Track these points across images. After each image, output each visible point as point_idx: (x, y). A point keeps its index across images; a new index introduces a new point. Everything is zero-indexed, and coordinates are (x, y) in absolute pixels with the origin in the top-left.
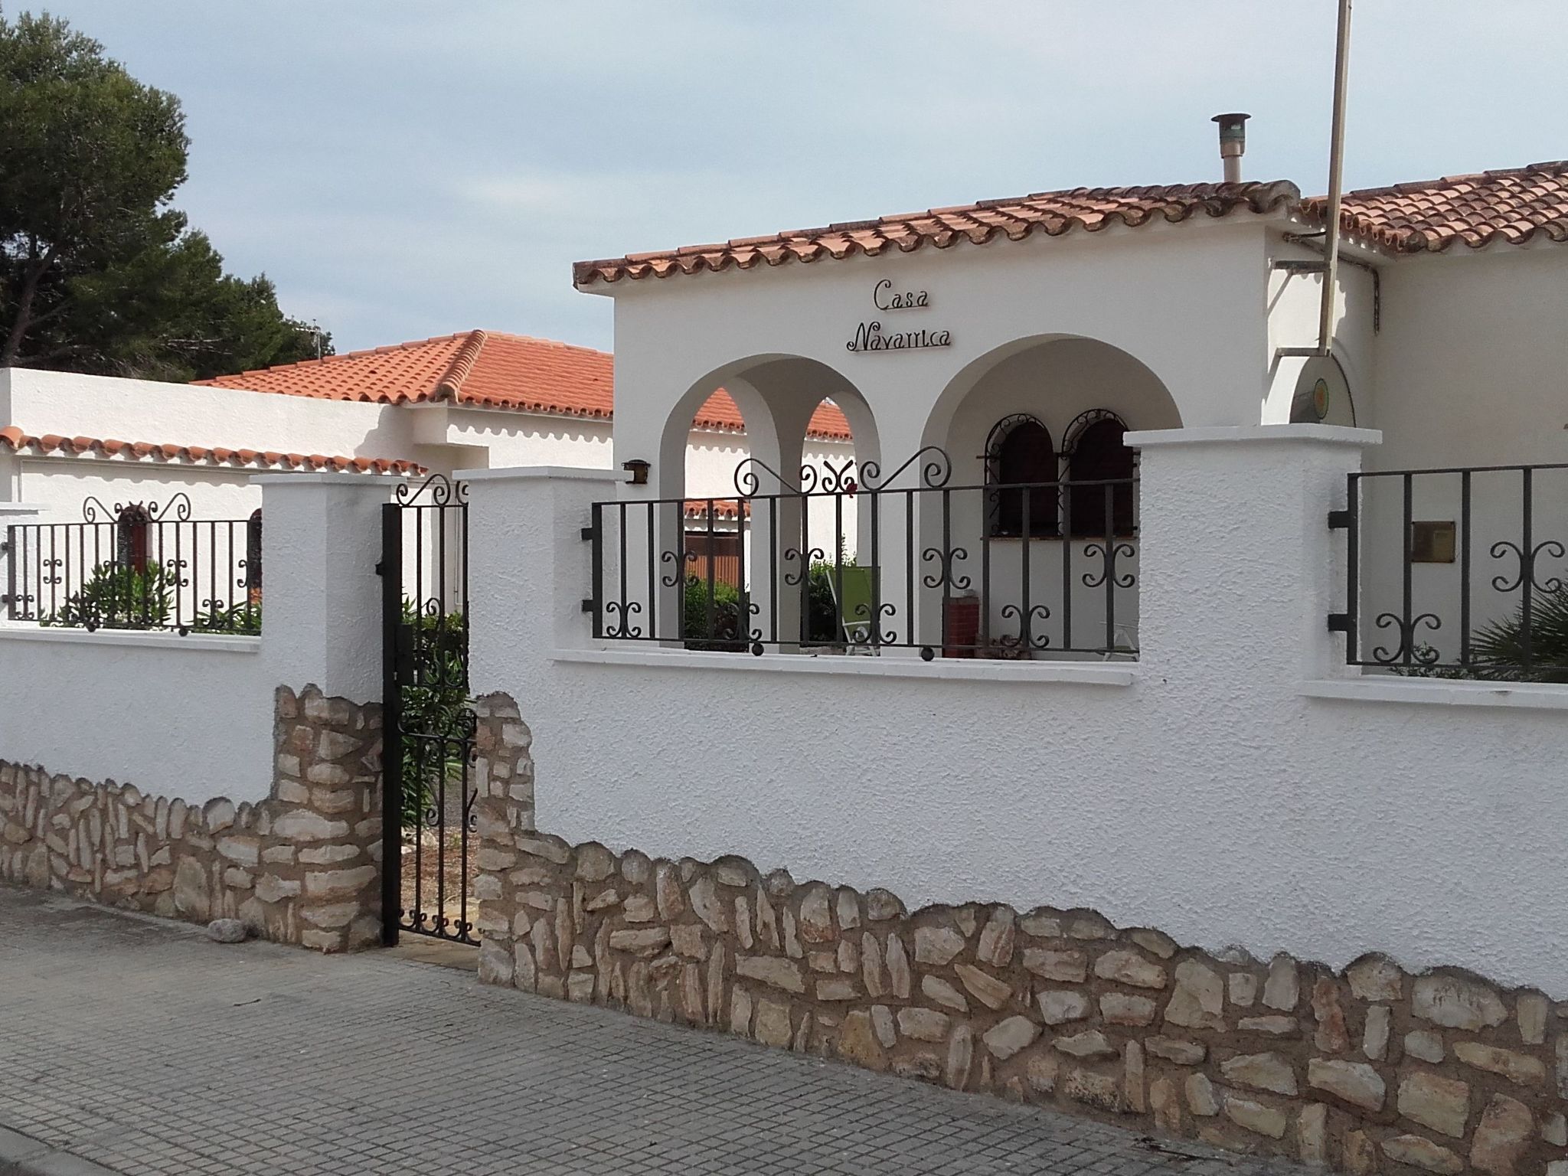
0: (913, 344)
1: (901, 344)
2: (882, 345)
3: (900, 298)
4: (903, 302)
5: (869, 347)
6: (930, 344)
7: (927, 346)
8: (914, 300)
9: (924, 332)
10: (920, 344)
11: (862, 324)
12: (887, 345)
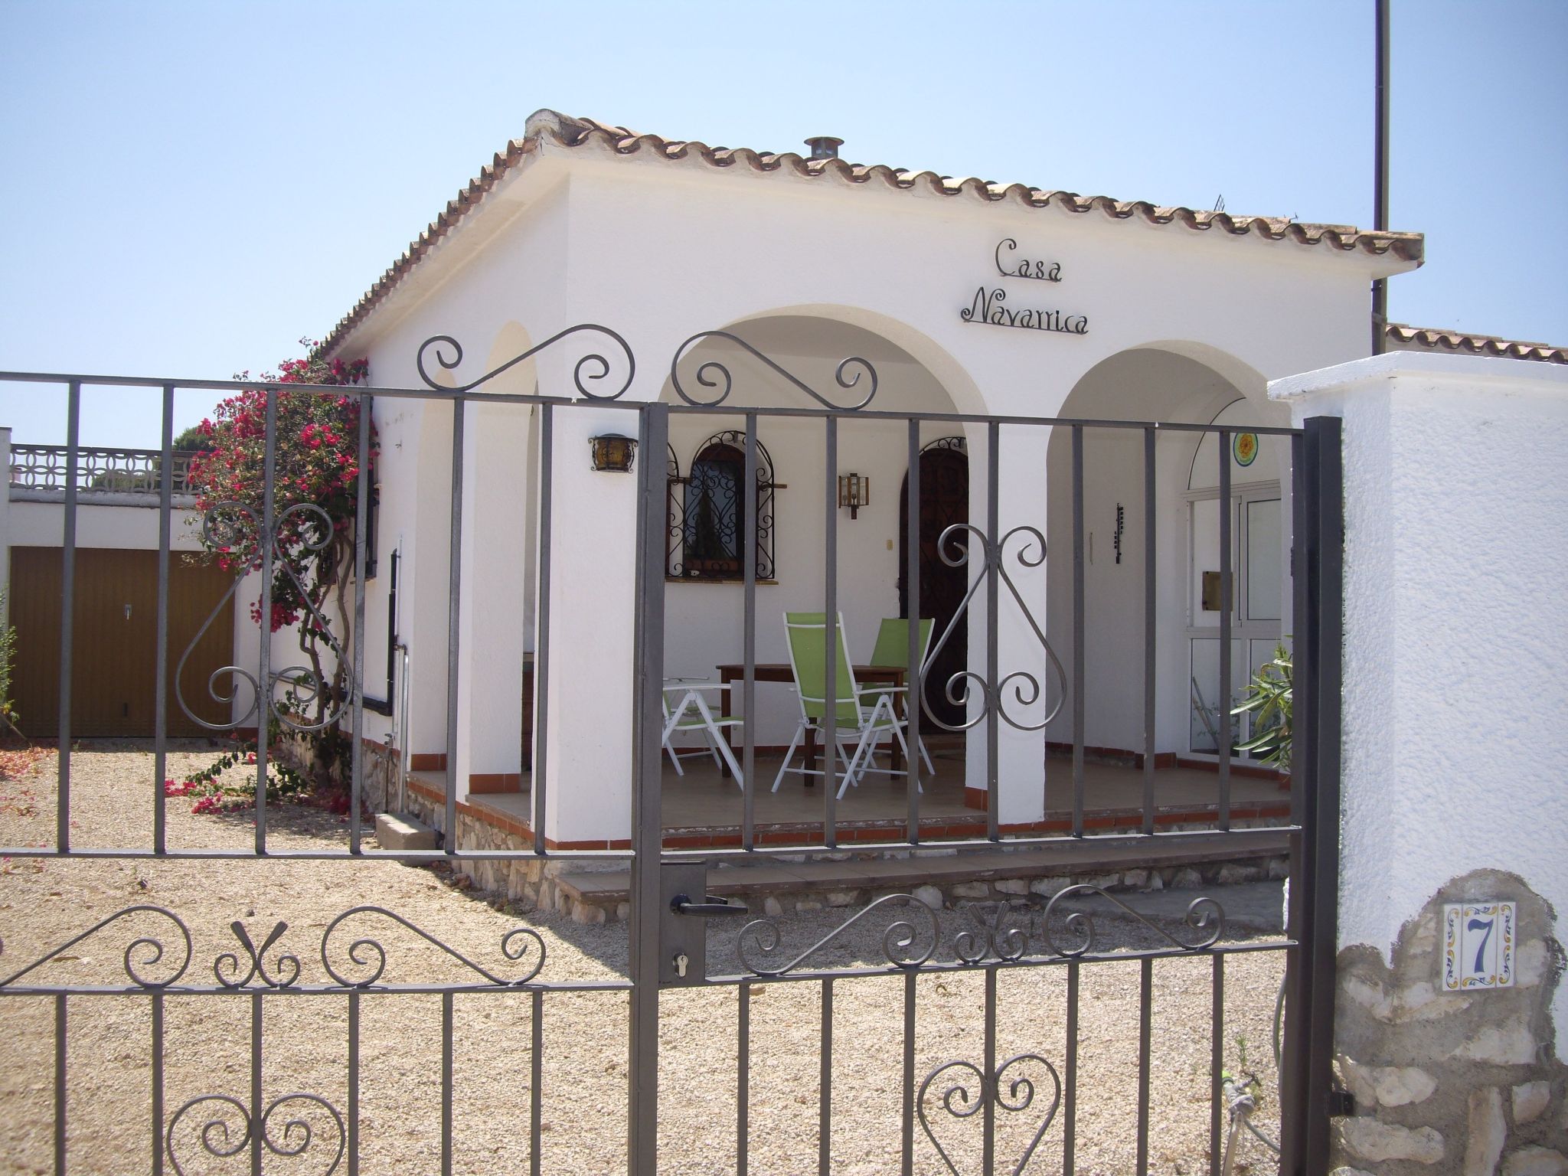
0: (1044, 325)
1: (1028, 321)
2: (1006, 319)
3: (1028, 264)
4: (1033, 270)
5: (989, 320)
6: (1064, 329)
7: (1061, 330)
8: (1046, 270)
9: (1058, 312)
10: (1053, 326)
11: (982, 289)
12: (1012, 321)
